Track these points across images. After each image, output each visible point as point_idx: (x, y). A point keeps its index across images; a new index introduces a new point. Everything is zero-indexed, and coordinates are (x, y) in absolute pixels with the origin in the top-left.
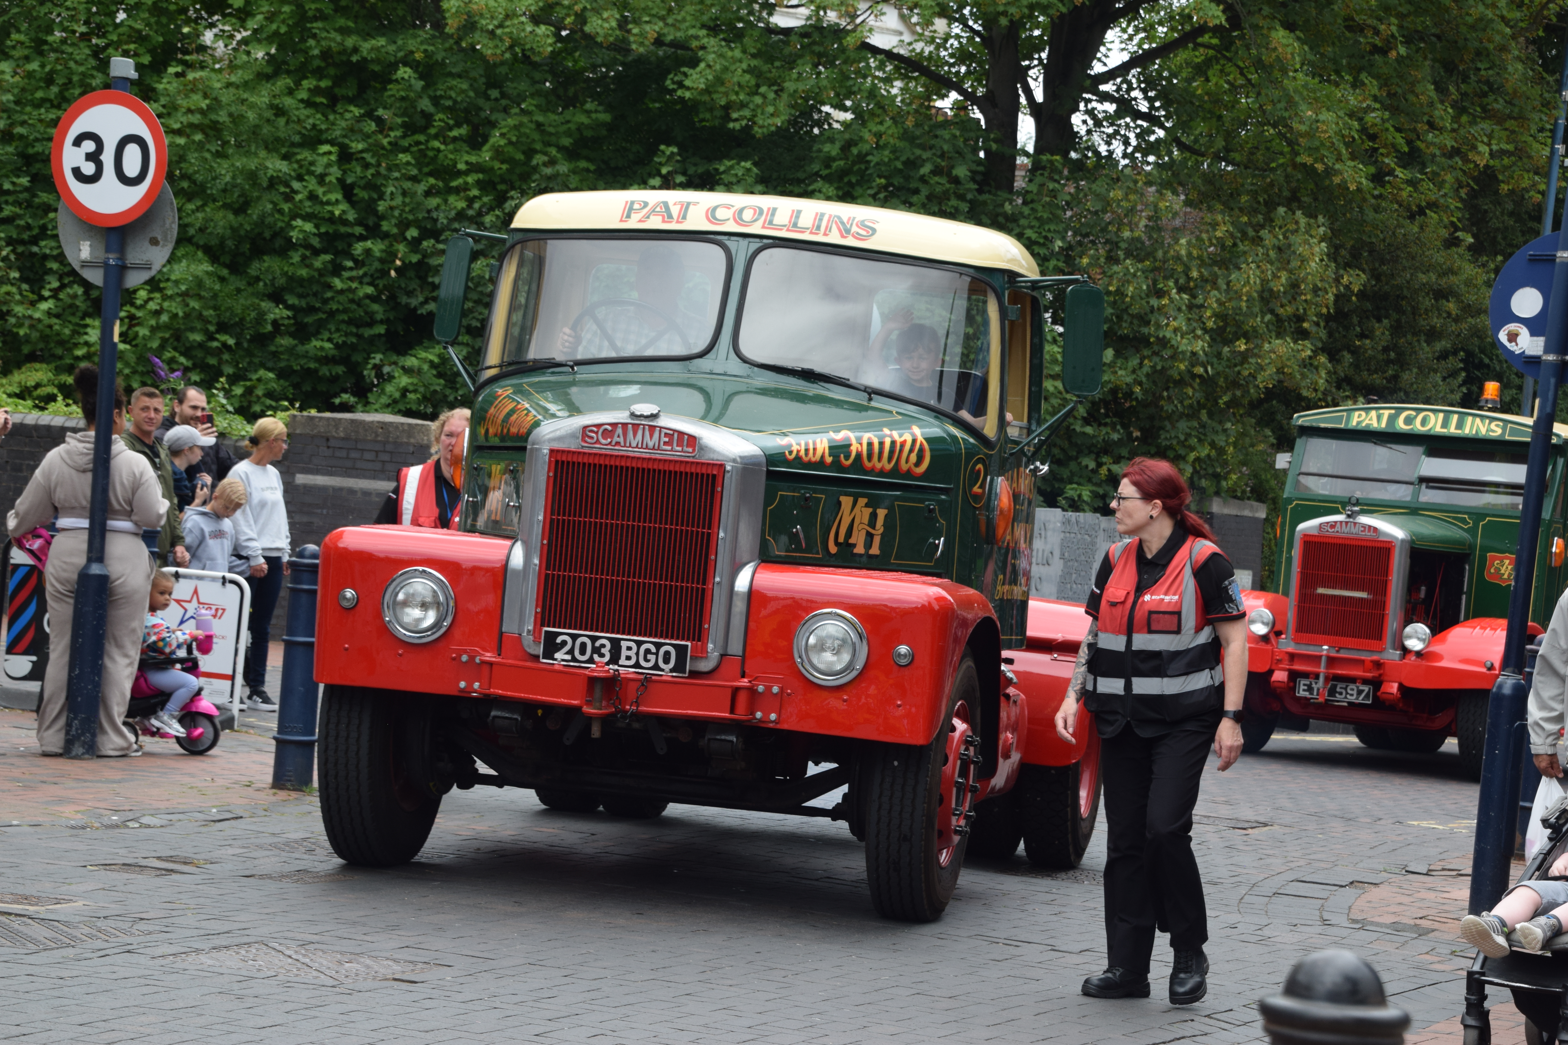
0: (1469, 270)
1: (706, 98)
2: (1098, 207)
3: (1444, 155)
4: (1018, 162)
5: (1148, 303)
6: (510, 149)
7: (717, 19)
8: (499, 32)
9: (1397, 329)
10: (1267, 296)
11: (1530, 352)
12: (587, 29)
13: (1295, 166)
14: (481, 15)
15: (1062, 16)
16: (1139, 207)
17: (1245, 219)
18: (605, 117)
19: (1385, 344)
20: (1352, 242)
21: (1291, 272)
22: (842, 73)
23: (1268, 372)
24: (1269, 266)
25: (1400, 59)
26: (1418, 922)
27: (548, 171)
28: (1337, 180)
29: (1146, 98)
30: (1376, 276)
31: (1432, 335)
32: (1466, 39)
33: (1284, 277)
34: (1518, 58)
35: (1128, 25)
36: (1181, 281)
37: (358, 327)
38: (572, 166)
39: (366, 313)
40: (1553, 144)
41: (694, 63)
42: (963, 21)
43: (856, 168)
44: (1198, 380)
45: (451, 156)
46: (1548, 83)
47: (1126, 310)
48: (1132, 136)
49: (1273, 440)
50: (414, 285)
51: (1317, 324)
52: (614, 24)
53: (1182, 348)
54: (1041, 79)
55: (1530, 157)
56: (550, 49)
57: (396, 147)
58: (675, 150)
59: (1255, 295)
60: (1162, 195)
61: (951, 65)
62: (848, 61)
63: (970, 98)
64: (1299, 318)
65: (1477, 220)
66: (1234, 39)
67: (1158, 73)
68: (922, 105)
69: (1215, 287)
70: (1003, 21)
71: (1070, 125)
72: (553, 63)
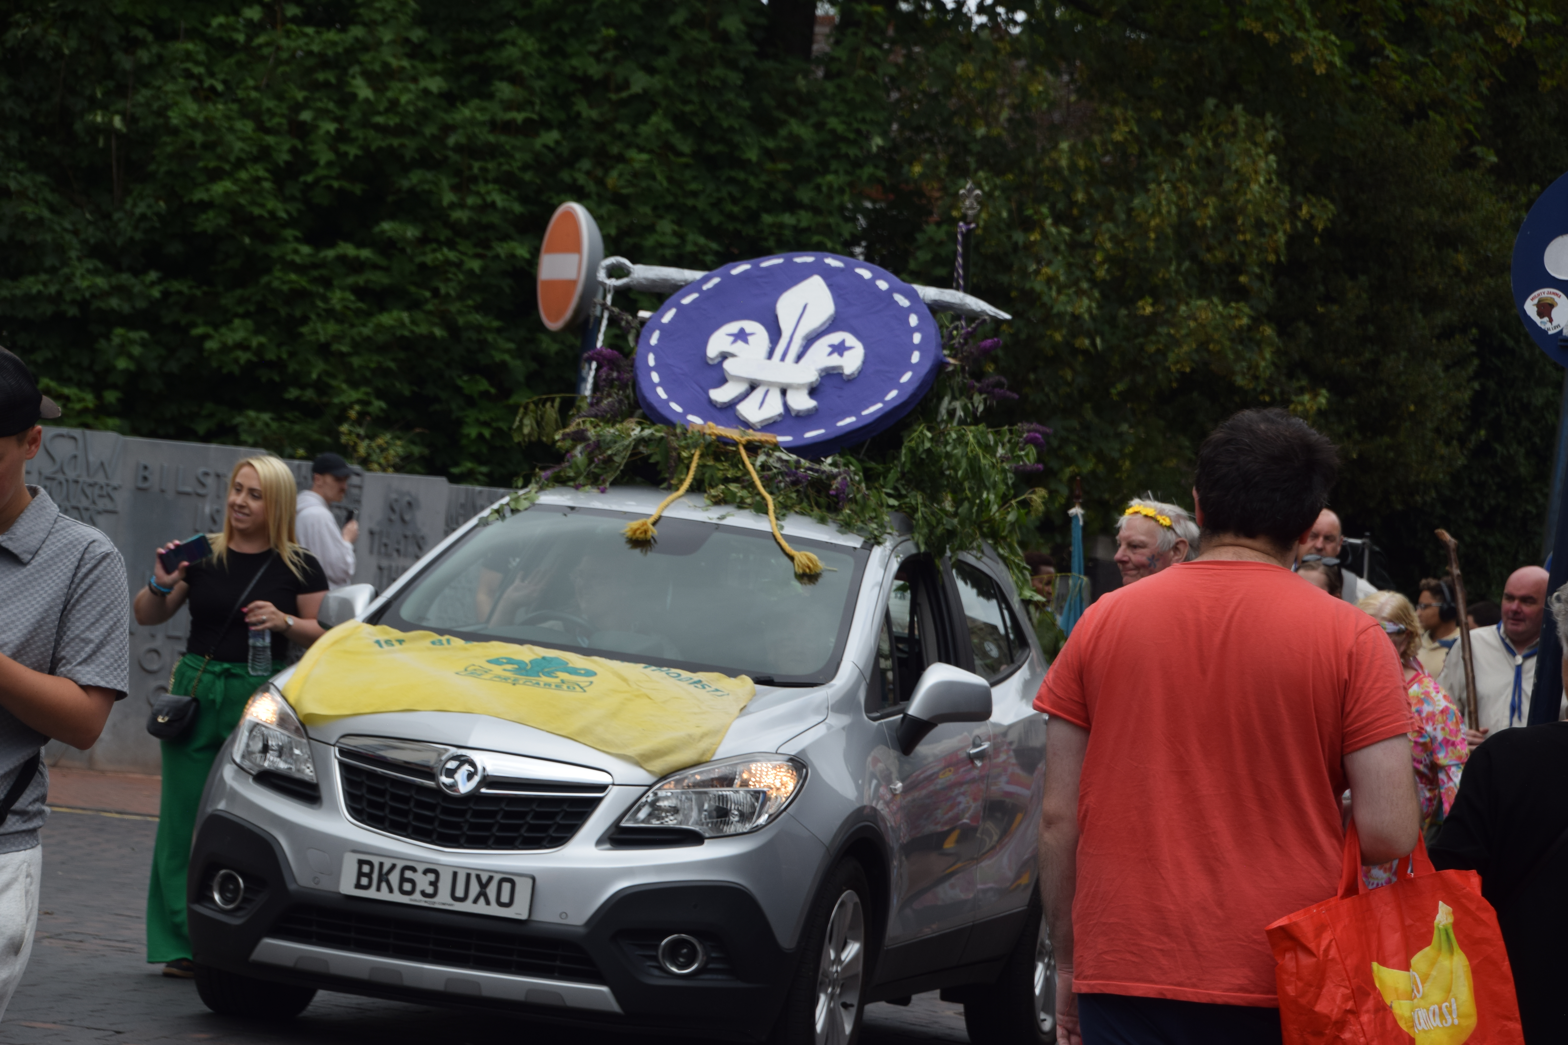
0: (1489, 204)
2: (939, 87)
3: (1459, 26)
4: (820, 12)
5: (1009, 237)
9: (1379, 290)
10: (1185, 235)
13: (1235, 35)
16: (999, 91)
17: (1158, 114)
19: (1361, 312)
20: (1317, 156)
21: (1223, 198)
23: (1185, 348)
24: (1190, 188)
28: (1297, 58)
30: (1350, 208)
31: (1432, 301)
33: (1212, 204)
36: (1060, 206)
44: (1080, 358)
51: (1260, 278)
53: (1058, 308)
59: (1169, 231)
60: (1034, 73)
64: (1235, 269)
65: (1503, 128)
69: (1110, 216)
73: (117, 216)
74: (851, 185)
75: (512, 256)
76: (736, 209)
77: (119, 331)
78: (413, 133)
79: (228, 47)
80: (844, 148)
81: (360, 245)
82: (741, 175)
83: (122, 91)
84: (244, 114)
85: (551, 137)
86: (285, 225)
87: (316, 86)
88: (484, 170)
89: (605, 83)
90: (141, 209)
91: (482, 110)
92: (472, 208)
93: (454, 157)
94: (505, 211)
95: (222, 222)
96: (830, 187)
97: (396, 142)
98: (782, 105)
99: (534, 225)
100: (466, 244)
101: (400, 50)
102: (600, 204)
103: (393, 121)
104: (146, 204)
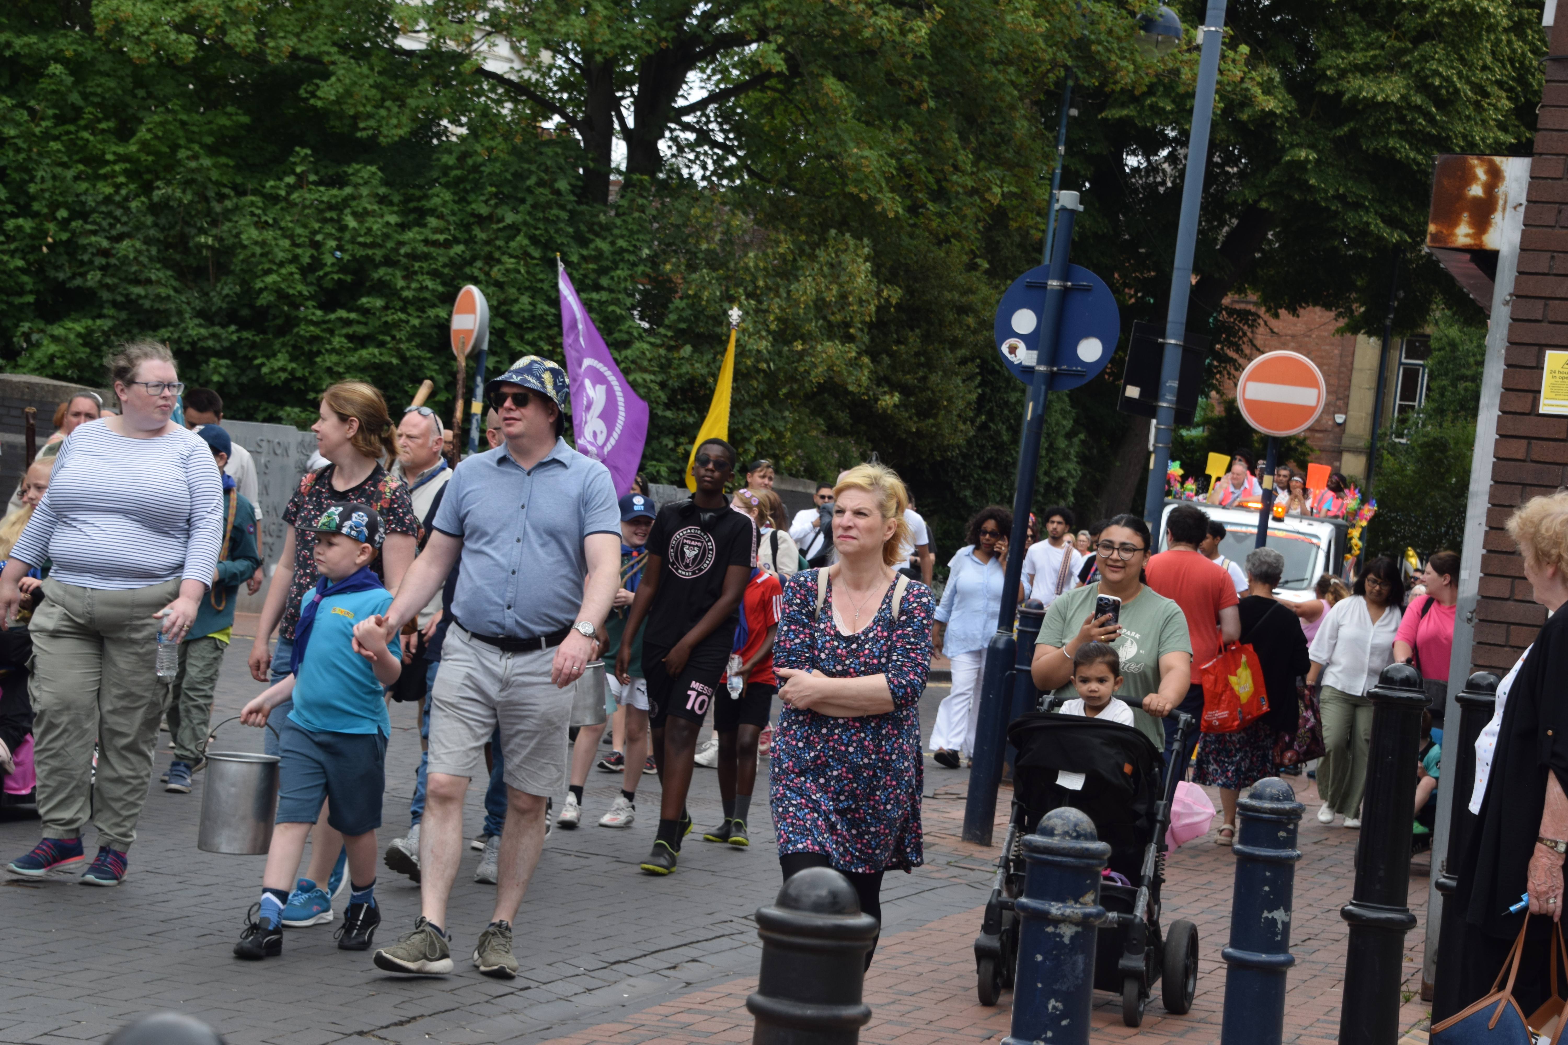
0: (985, 290)
1: (336, 108)
2: (679, 221)
3: (966, 193)
4: (612, 178)
5: (721, 306)
6: (155, 142)
7: (347, 39)
8: (144, 38)
9: (926, 338)
10: (820, 306)
11: (1026, 363)
12: (227, 40)
13: (845, 195)
14: (128, 22)
15: (649, 57)
16: (714, 224)
17: (803, 238)
18: (245, 119)
19: (916, 349)
20: (891, 263)
21: (841, 285)
22: (458, 92)
23: (820, 369)
24: (822, 279)
25: (930, 111)
27: (193, 164)
28: (878, 209)
29: (722, 130)
30: (910, 291)
31: (955, 344)
32: (983, 98)
33: (835, 289)
34: (1024, 116)
35: (707, 67)
36: (750, 289)
37: (8, 295)
38: (214, 160)
39: (17, 283)
40: (1051, 189)
41: (326, 76)
42: (565, 53)
43: (471, 177)
44: (762, 375)
45: (100, 146)
46: (1048, 138)
47: (702, 312)
48: (710, 162)
49: (824, 428)
50: (63, 259)
51: (862, 330)
52: (251, 37)
53: (749, 347)
54: (632, 108)
55: (1033, 200)
56: (191, 55)
57: (47, 136)
58: (309, 152)
59: (811, 303)
60: (734, 214)
61: (554, 92)
62: (463, 83)
63: (571, 121)
64: (847, 325)
65: (991, 249)
66: (795, 84)
67: (733, 109)
68: (528, 125)
69: (778, 295)
70: (599, 58)
71: (657, 150)
72: (196, 68)
73: (212, 294)
74: (631, 276)
75: (437, 316)
77: (213, 360)
78: (381, 246)
79: (274, 199)
80: (627, 256)
81: (350, 310)
83: (214, 223)
84: (285, 236)
85: (459, 249)
86: (307, 299)
87: (325, 221)
88: (421, 267)
89: (490, 218)
90: (226, 291)
91: (420, 233)
92: (415, 290)
93: (404, 260)
94: (433, 291)
95: (272, 298)
96: (619, 278)
97: (370, 252)
98: (591, 230)
99: (449, 298)
100: (411, 310)
101: (373, 200)
102: (487, 287)
103: (369, 240)
104: (229, 288)
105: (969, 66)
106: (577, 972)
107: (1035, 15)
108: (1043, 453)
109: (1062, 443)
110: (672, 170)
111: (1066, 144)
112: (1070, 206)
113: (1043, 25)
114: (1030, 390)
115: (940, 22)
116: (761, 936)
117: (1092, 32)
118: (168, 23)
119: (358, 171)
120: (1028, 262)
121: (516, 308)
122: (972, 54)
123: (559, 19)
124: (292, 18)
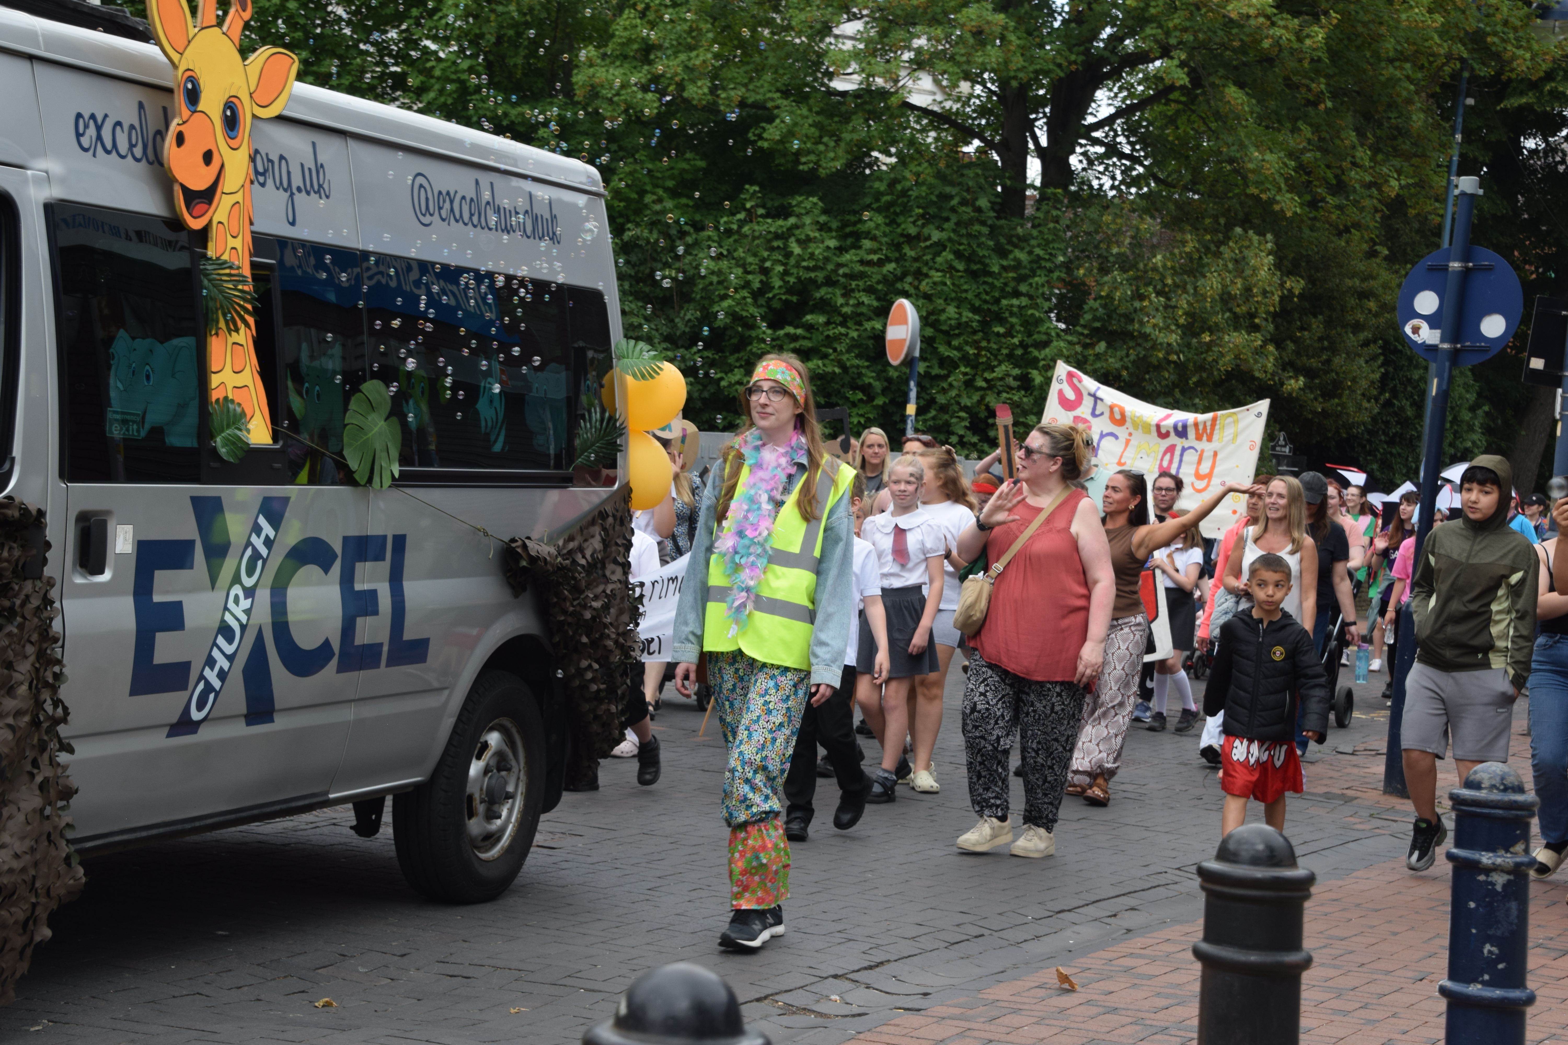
0: (1385, 275)
1: (780, 147)
2: (1092, 229)
3: (1363, 187)
4: (1028, 194)
5: (1132, 304)
7: (788, 85)
8: (616, 99)
9: (1329, 323)
10: (1226, 298)
11: (1429, 342)
12: (685, 94)
13: (1247, 195)
14: (602, 86)
15: (1060, 79)
16: (1124, 229)
17: (1208, 237)
18: (702, 164)
19: (1319, 335)
20: (1292, 255)
21: (1245, 279)
22: (887, 126)
23: (1228, 358)
24: (1228, 275)
25: (1327, 111)
26: (1345, 792)
27: (658, 207)
28: (1278, 208)
29: (1129, 143)
30: (1311, 281)
31: (1357, 327)
32: (1379, 95)
33: (1239, 283)
34: (1420, 109)
35: (1114, 85)
36: (1159, 287)
38: (675, 202)
40: (1449, 176)
41: (771, 120)
42: (983, 83)
43: (900, 201)
44: (1172, 366)
46: (1444, 128)
47: (1115, 311)
48: (1118, 173)
51: (1266, 320)
52: (706, 90)
53: (1160, 340)
54: (1045, 128)
55: (1431, 187)
56: (655, 112)
58: (757, 188)
59: (1217, 297)
60: (1142, 218)
61: (974, 119)
62: (892, 116)
63: (990, 144)
64: (1252, 315)
65: (1390, 235)
66: (1197, 96)
67: (1139, 122)
68: (951, 151)
69: (1185, 291)
70: (1014, 84)
71: (1069, 165)
72: (661, 120)
73: (677, 320)
74: (1048, 282)
75: (873, 328)
76: (988, 298)
78: (822, 269)
79: (729, 232)
80: (1043, 263)
81: (796, 327)
82: (990, 280)
83: (677, 258)
84: (738, 265)
85: (891, 266)
86: (758, 320)
87: (772, 249)
88: (858, 285)
89: (918, 237)
90: (687, 316)
91: (856, 255)
92: (853, 306)
93: (842, 280)
94: (869, 306)
95: (728, 320)
96: (1037, 284)
97: (813, 275)
98: (1010, 242)
99: (883, 312)
100: (850, 324)
101: (815, 227)
102: (917, 300)
103: (812, 264)
104: (691, 313)
105: (1366, 66)
106: (1022, 920)
107: (1430, 11)
108: (1448, 425)
109: (1466, 416)
110: (1083, 183)
111: (1462, 133)
112: (1469, 190)
113: (1439, 19)
114: (1433, 367)
115: (1336, 26)
116: (1203, 888)
117: (1487, 25)
118: (636, 85)
119: (801, 202)
120: (1427, 246)
121: (943, 317)
122: (1368, 54)
123: (977, 51)
124: (741, 71)
